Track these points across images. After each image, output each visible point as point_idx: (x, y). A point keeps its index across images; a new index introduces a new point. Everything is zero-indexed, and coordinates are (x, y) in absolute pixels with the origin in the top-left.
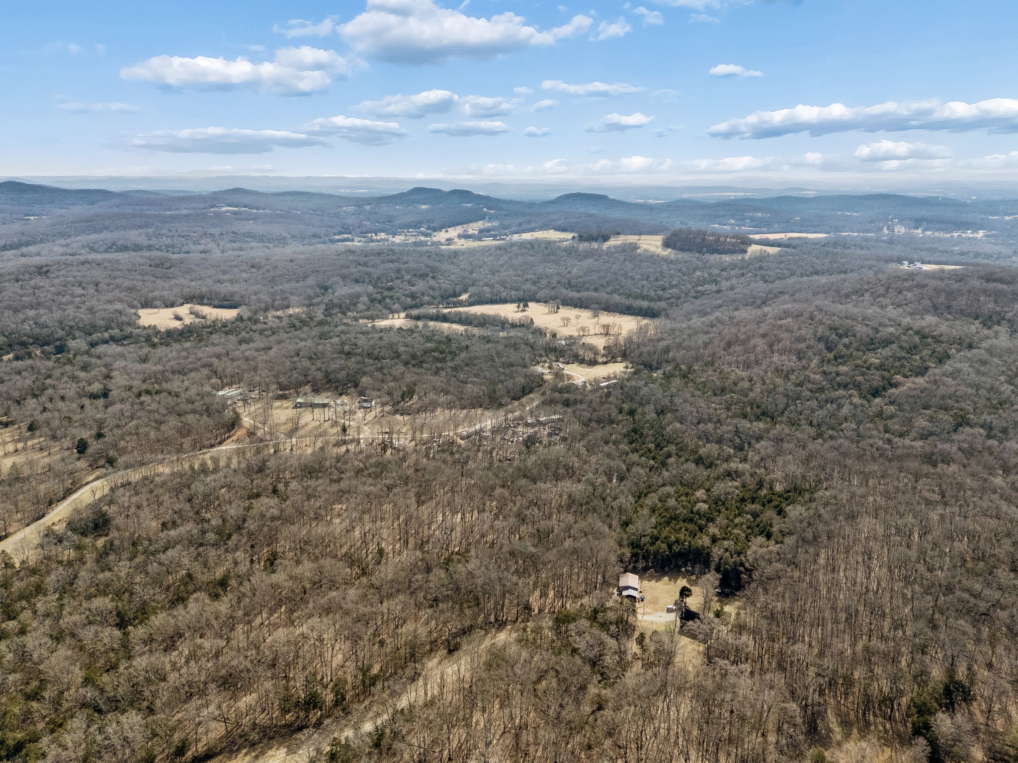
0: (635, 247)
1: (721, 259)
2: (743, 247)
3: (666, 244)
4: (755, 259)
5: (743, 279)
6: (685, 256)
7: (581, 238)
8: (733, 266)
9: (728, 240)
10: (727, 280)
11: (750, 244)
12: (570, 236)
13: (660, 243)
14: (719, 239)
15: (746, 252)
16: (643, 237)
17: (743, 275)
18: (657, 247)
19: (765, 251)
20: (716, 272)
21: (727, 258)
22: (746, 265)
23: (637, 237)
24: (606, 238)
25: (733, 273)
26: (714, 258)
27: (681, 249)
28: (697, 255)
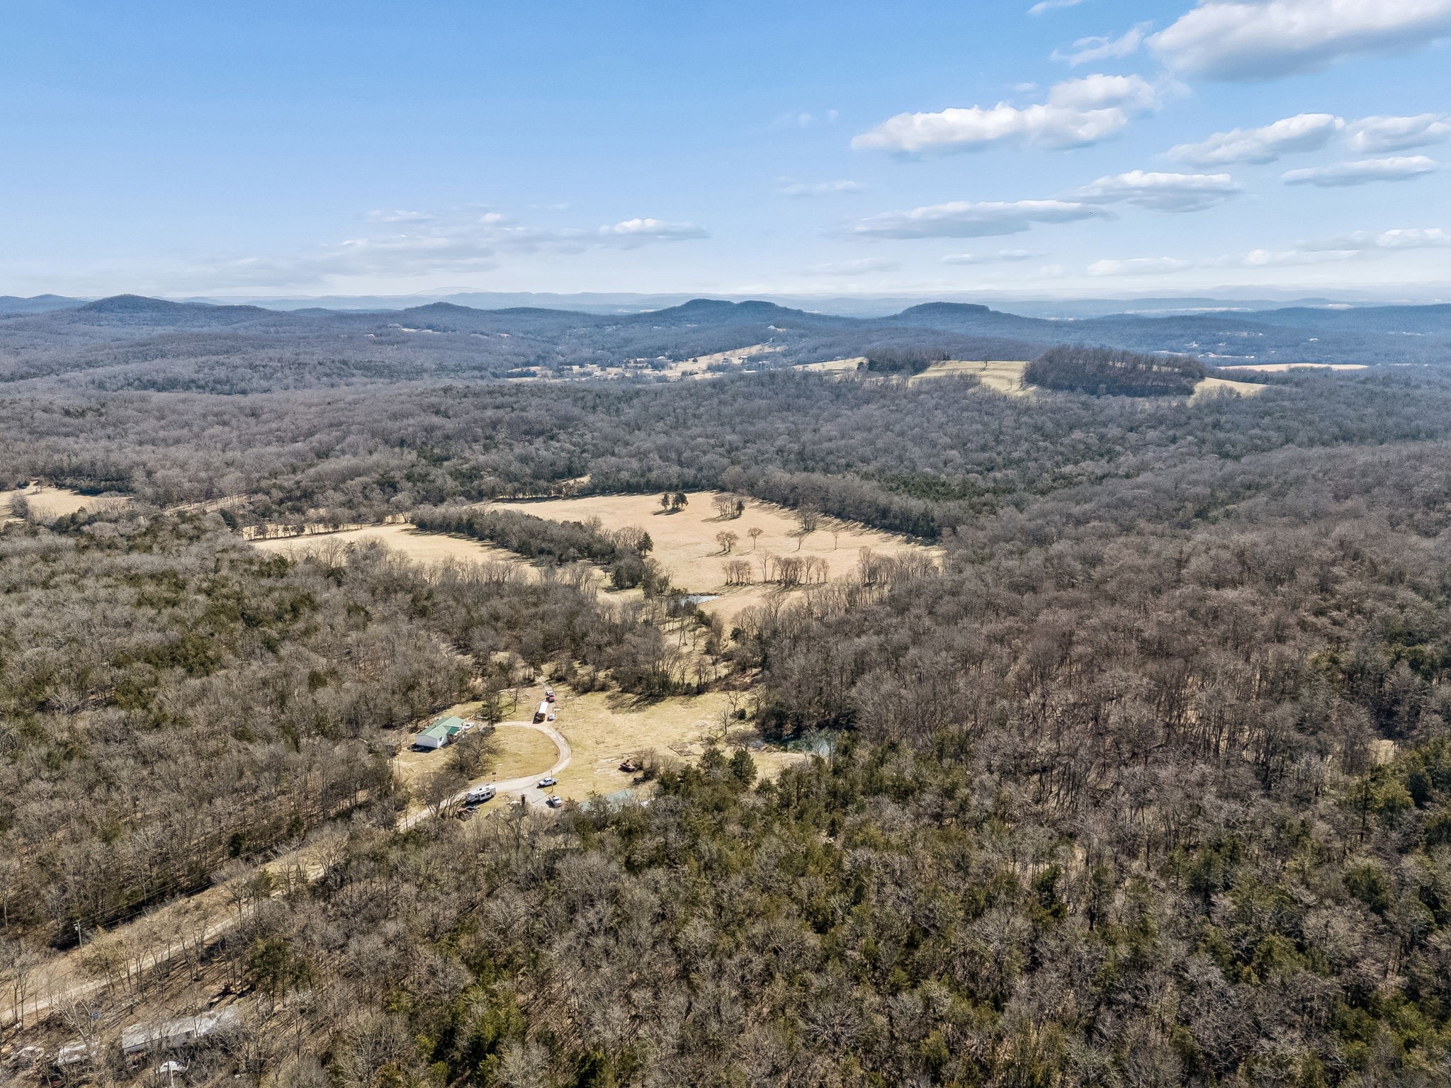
0: (968, 381)
1: (1133, 405)
2: (1184, 381)
3: (1030, 377)
4: (1208, 405)
5: (1172, 447)
6: (1060, 398)
7: (872, 366)
8: (1157, 421)
9: (1155, 368)
10: (1136, 450)
11: (1202, 378)
12: (853, 363)
13: (1017, 376)
14: (1134, 367)
15: (1191, 392)
16: (991, 364)
17: (1174, 440)
18: (1011, 381)
19: (1231, 391)
20: (1113, 431)
21: (1145, 405)
22: (1183, 418)
23: (980, 364)
24: (920, 367)
25: (1151, 434)
26: (1115, 404)
27: (1056, 387)
28: (1084, 398)
